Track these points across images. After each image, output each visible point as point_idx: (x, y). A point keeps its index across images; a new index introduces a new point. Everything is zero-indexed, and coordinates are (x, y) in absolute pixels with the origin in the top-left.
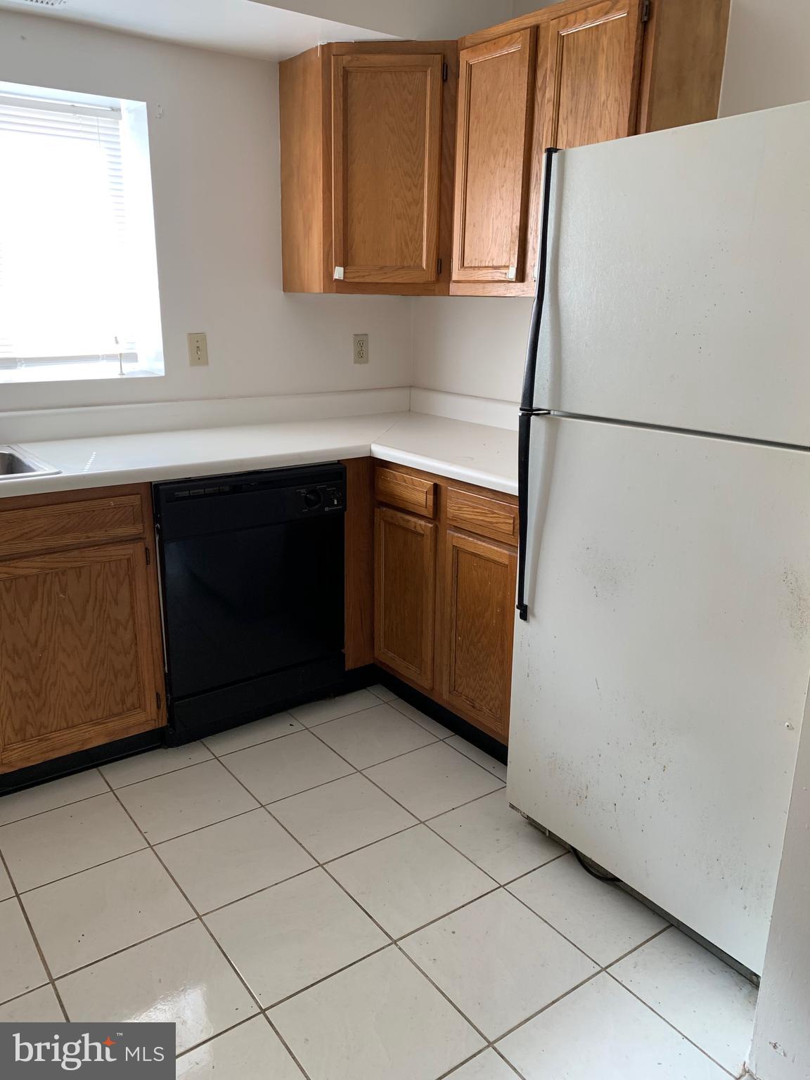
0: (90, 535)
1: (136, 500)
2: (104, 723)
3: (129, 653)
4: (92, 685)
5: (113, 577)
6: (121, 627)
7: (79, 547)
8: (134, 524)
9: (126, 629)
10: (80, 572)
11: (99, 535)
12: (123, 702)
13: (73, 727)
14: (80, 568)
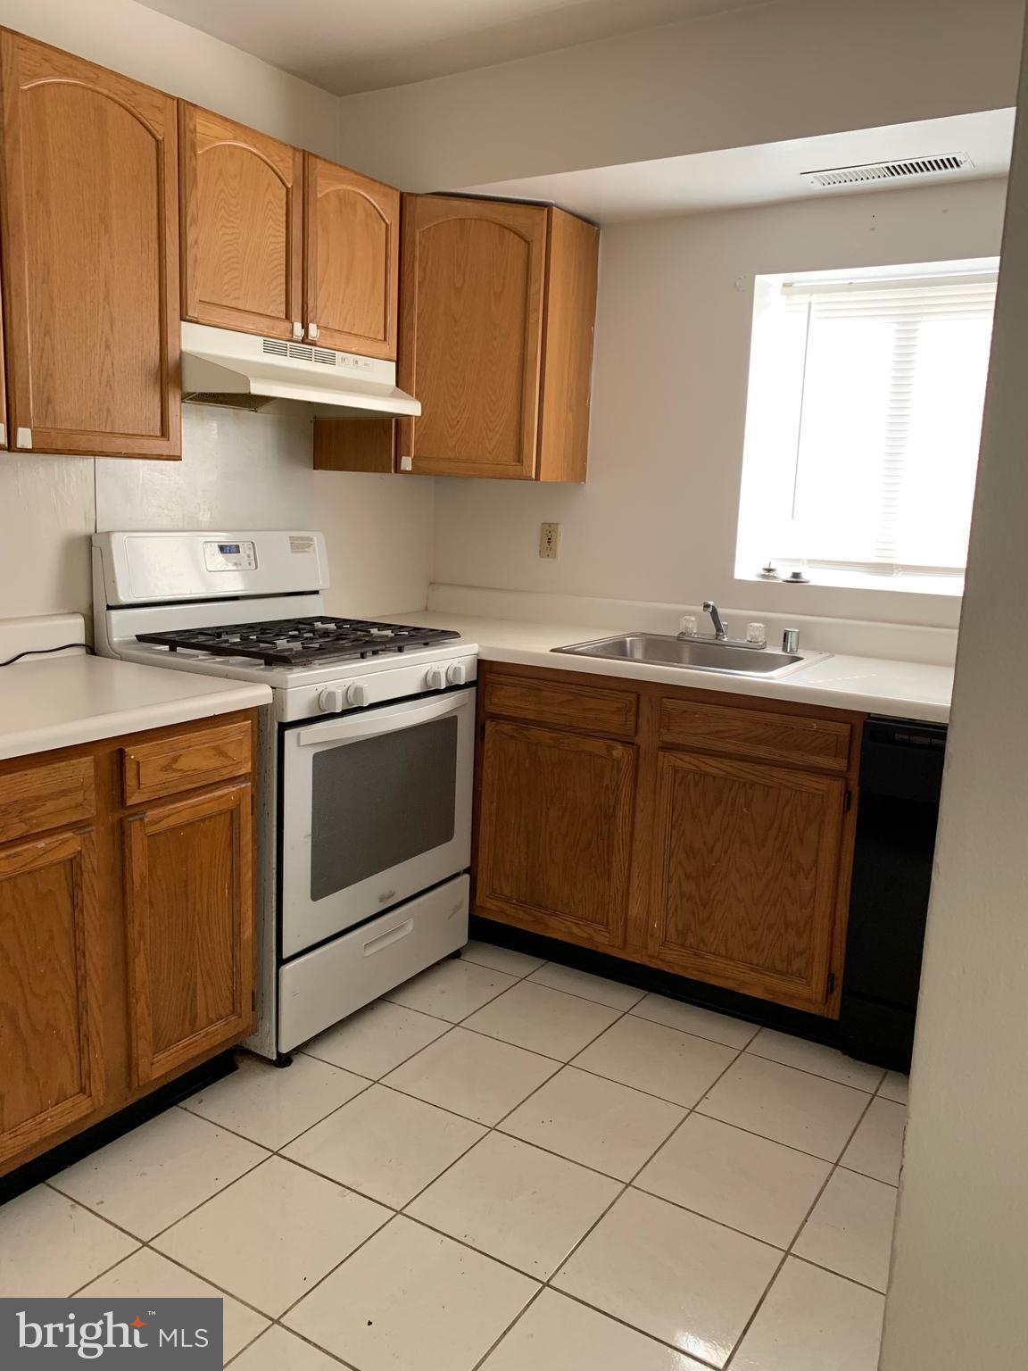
0: (785, 754)
1: (844, 729)
2: (761, 973)
3: (806, 909)
4: (759, 924)
5: (803, 810)
6: (801, 872)
7: (773, 764)
8: (835, 757)
9: (807, 878)
10: (768, 792)
11: (795, 757)
12: (789, 963)
13: (732, 960)
14: (769, 787)
